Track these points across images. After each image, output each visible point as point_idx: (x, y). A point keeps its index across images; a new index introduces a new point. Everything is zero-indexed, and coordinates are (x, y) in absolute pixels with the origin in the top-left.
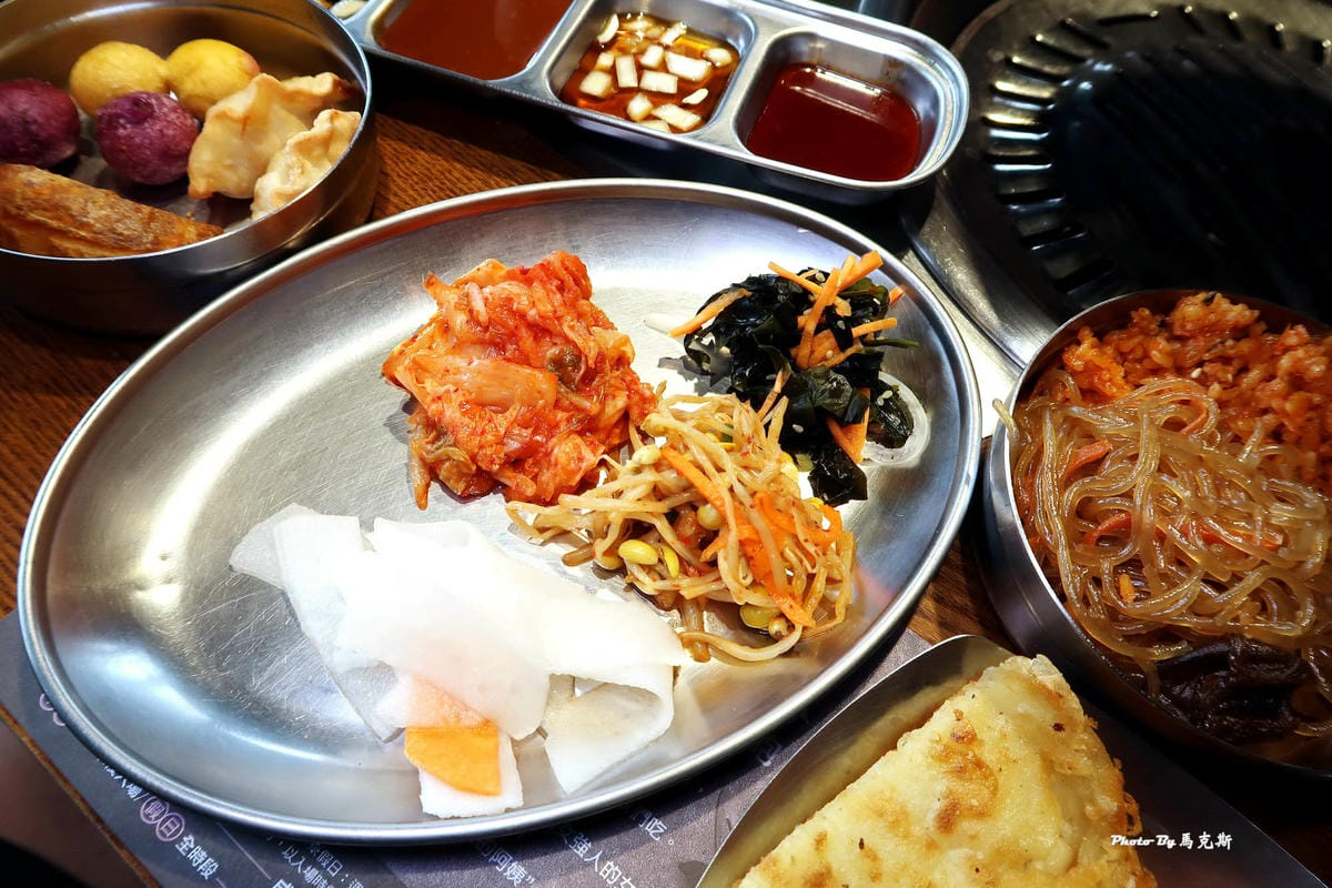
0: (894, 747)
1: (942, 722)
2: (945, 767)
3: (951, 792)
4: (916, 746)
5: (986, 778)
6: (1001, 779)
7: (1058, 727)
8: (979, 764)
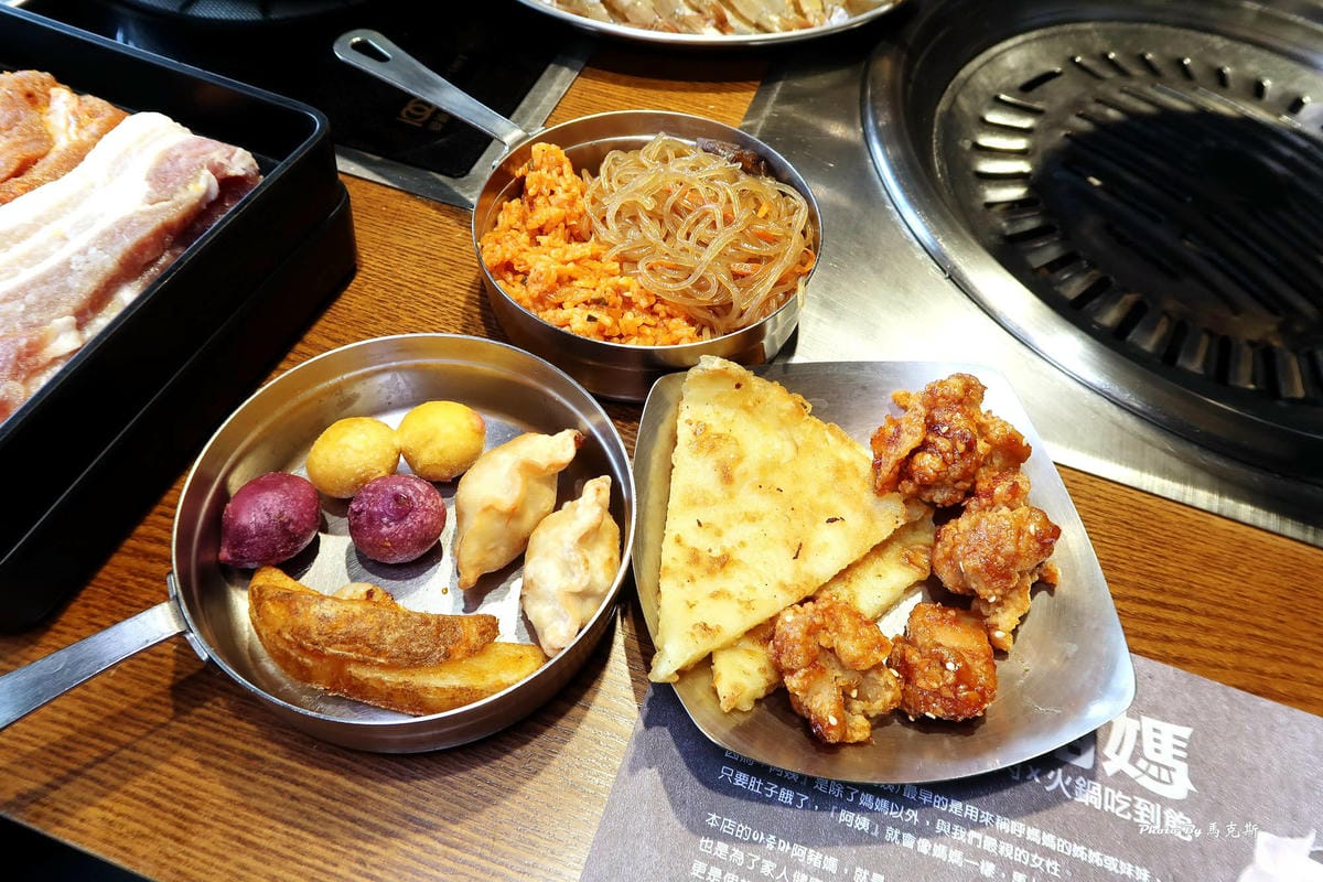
0: (673, 467)
1: (684, 433)
2: (705, 451)
3: (718, 461)
4: (682, 455)
5: (727, 440)
6: (734, 434)
7: (738, 386)
8: (719, 437)
